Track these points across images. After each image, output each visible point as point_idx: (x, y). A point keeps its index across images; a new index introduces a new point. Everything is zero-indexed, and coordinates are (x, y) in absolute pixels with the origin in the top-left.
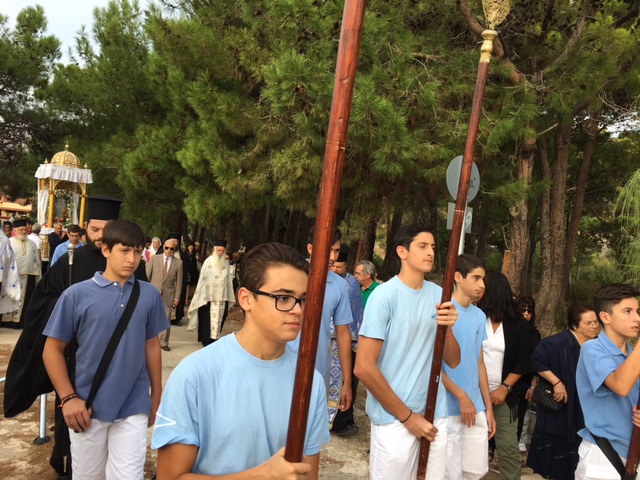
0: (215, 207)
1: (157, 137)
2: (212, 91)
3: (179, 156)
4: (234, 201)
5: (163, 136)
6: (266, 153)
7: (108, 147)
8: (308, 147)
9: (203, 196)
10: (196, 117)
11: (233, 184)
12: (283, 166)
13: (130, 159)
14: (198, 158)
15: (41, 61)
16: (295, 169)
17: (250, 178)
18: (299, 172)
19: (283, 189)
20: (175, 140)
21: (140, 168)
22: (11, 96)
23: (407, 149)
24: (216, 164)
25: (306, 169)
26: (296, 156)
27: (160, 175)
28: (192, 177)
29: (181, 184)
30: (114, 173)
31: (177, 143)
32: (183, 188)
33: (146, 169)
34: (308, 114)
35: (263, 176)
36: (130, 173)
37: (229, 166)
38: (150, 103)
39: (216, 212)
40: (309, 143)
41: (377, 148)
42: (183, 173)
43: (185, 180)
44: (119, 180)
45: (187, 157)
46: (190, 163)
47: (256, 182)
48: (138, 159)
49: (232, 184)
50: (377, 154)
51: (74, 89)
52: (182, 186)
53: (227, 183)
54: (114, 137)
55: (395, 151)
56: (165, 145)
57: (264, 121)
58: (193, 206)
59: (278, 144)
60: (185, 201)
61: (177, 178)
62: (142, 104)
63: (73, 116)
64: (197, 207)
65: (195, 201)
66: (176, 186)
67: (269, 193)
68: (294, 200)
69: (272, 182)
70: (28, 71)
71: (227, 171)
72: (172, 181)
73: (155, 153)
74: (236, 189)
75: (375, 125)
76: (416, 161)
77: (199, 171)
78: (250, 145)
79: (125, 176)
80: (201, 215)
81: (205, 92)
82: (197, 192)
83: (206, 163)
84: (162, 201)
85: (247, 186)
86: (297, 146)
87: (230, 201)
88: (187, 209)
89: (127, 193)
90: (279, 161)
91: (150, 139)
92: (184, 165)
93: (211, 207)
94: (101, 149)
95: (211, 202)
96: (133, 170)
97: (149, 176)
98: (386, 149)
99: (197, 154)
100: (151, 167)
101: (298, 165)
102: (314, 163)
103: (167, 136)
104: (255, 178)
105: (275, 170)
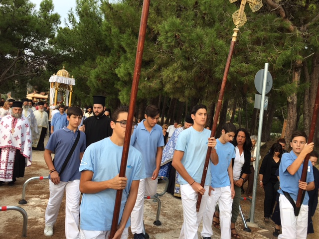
1: (106, 62)
2: (133, 38)
3: (117, 71)
4: (143, 93)
5: (109, 61)
6: (159, 69)
7: (83, 67)
8: (181, 66)
9: (128, 91)
10: (125, 51)
11: (143, 85)
12: (168, 76)
13: (93, 73)
14: (126, 72)
15: (51, 25)
16: (174, 77)
17: (151, 82)
18: (176, 79)
19: (168, 87)
20: (115, 63)
21: (98, 77)
22: (38, 43)
23: (232, 67)
25: (180, 77)
26: (175, 70)
27: (107, 81)
28: (123, 81)
29: (117, 85)
30: (86, 80)
31: (116, 65)
32: (118, 87)
33: (101, 78)
34: (181, 49)
35: (158, 81)
36: (93, 80)
37: (141, 76)
38: (103, 45)
40: (182, 64)
41: (216, 66)
42: (118, 79)
43: (119, 83)
44: (88, 83)
45: (120, 72)
46: (122, 74)
47: (154, 84)
48: (97, 73)
50: (217, 69)
51: (67, 39)
52: (118, 86)
53: (140, 84)
54: (86, 62)
56: (110, 66)
57: (159, 53)
58: (123, 96)
59: (166, 65)
60: (119, 93)
61: (115, 82)
62: (99, 46)
63: (66, 53)
64: (125, 96)
65: (124, 93)
66: (115, 86)
67: (161, 89)
68: (173, 93)
69: (163, 84)
70: (45, 30)
72: (113, 84)
73: (105, 70)
74: (144, 87)
75: (216, 54)
76: (237, 73)
77: (126, 78)
78: (152, 65)
79: (91, 81)
80: (127, 100)
81: (129, 39)
82: (125, 89)
83: (130, 74)
84: (108, 94)
85: (150, 86)
86: (175, 65)
87: (141, 94)
88: (120, 97)
89: (92, 89)
90: (166, 73)
91: (103, 63)
92: (119, 76)
94: (79, 68)
96: (95, 78)
97: (102, 81)
98: (222, 67)
99: (125, 70)
100: (103, 77)
101: (176, 75)
102: (184, 74)
103: (110, 61)
104: (154, 82)
105: (164, 78)
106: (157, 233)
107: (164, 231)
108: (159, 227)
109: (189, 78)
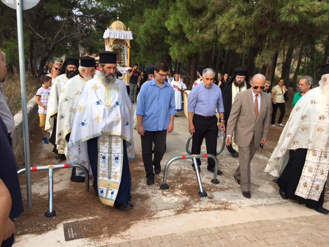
0: (186, 51)
1: (155, 15)
3: (166, 24)
4: (196, 47)
5: (157, 14)
6: (213, 17)
8: (238, 11)
9: (179, 46)
10: (174, 1)
12: (223, 24)
13: (142, 28)
14: (176, 24)
16: (230, 25)
17: (204, 33)
18: (233, 27)
19: (223, 38)
20: (164, 16)
21: (147, 33)
22: (84, 1)
23: (302, 6)
24: (186, 26)
25: (237, 25)
26: (231, 17)
28: (173, 35)
29: (167, 40)
30: (135, 36)
32: (169, 42)
33: (150, 33)
35: (212, 31)
36: (142, 36)
37: (192, 27)
39: (186, 54)
40: (239, 9)
41: (282, 6)
42: (168, 33)
43: (170, 37)
44: (137, 40)
45: (170, 24)
46: (172, 27)
47: (208, 35)
48: (146, 28)
49: (195, 37)
50: (283, 10)
52: (169, 40)
53: (192, 36)
54: (133, 17)
55: (294, 7)
56: (159, 19)
58: (174, 51)
59: (220, 11)
60: (170, 49)
61: (165, 37)
63: (114, 9)
64: (176, 52)
65: (175, 49)
66: (165, 41)
67: (216, 41)
68: (229, 44)
69: (217, 34)
71: (192, 30)
72: (163, 39)
73: (154, 24)
74: (197, 40)
76: (308, 13)
77: (177, 32)
78: (205, 13)
79: (140, 38)
80: (179, 56)
82: (176, 44)
83: (180, 26)
84: (158, 50)
85: (203, 38)
86: (232, 10)
87: (194, 47)
88: (171, 53)
89: (141, 47)
90: (221, 21)
91: (151, 16)
92: (169, 29)
93: (183, 51)
94: (128, 25)
95: (183, 49)
96: (144, 34)
97: (151, 37)
98: (289, 6)
99: (176, 22)
100: (152, 32)
101: (233, 22)
102: (242, 20)
103: (159, 13)
104: (208, 32)
105: (219, 27)
106: (215, 191)
107: (222, 189)
108: (217, 185)
109: (249, 25)
